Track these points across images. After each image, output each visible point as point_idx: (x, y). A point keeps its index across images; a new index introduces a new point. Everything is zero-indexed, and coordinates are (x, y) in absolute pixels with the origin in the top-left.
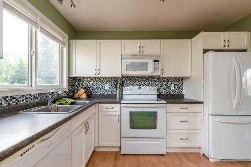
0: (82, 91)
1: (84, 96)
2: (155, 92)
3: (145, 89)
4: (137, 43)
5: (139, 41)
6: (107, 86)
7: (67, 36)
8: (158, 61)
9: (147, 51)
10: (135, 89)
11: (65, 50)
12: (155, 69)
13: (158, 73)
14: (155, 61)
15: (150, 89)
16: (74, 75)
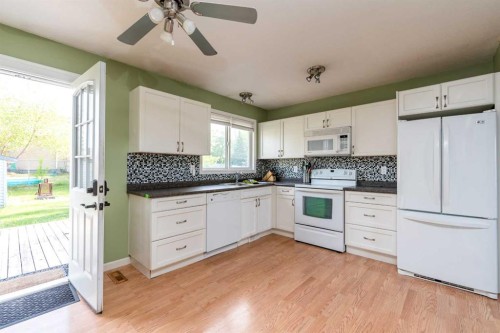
0: (270, 173)
1: (272, 179)
2: (354, 177)
3: (340, 173)
4: (322, 116)
5: (323, 113)
6: (296, 169)
7: (255, 121)
8: (346, 136)
9: (334, 124)
10: (326, 172)
11: (254, 134)
12: (342, 147)
13: (346, 152)
14: (341, 137)
15: (346, 173)
16: (262, 157)
